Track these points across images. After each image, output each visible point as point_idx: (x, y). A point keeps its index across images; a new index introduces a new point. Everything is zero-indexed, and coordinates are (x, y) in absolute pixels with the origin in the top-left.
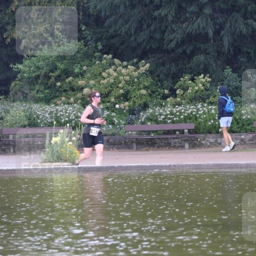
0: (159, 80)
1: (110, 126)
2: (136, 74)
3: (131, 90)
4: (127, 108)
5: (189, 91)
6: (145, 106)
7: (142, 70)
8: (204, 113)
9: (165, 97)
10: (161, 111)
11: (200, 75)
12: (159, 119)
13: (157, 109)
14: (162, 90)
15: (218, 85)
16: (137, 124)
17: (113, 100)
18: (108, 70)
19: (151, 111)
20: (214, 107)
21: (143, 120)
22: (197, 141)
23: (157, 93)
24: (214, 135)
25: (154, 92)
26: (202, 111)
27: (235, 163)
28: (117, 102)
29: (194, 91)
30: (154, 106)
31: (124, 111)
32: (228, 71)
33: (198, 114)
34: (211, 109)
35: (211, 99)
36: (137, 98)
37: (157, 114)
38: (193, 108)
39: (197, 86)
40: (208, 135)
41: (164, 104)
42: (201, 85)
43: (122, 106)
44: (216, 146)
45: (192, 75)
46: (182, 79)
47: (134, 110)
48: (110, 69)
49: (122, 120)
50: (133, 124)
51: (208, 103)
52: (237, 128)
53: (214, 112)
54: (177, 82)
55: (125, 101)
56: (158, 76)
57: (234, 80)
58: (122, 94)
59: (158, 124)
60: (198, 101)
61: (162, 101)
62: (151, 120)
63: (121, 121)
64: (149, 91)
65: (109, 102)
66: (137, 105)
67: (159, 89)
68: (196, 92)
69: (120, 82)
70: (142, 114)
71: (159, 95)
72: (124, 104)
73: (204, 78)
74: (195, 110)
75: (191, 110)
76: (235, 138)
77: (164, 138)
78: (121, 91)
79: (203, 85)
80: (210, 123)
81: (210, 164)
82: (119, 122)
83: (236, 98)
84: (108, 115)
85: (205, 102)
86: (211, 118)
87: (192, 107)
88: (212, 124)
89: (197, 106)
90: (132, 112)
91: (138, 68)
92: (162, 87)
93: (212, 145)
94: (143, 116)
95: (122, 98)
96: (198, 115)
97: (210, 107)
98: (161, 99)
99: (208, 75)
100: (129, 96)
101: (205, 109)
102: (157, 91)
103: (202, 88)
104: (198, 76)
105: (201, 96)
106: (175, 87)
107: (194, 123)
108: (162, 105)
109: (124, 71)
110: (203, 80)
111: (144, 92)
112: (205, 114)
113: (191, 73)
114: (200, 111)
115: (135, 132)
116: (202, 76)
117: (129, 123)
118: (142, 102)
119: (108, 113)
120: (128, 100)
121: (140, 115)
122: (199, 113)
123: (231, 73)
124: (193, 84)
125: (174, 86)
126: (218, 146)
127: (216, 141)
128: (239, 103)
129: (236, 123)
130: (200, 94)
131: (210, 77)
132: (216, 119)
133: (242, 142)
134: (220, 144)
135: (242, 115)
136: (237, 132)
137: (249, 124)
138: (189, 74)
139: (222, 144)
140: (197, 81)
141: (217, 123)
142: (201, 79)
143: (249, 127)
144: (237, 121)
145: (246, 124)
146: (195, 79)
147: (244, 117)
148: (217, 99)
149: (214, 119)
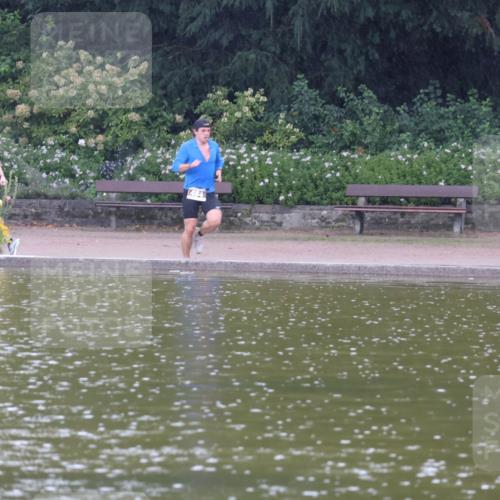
0: (165, 95)
1: (67, 180)
3: (110, 113)
4: (101, 147)
5: (224, 119)
6: (137, 146)
8: (252, 164)
9: (175, 129)
10: (168, 156)
11: (247, 90)
12: (163, 172)
13: (159, 152)
14: (171, 115)
15: (280, 111)
16: (120, 178)
17: (73, 129)
19: (148, 154)
20: (271, 153)
21: (131, 172)
22: (236, 216)
23: (160, 120)
24: (267, 207)
25: (154, 118)
26: (248, 160)
27: (314, 263)
28: (82, 134)
29: (234, 120)
30: (153, 145)
31: (96, 153)
32: (301, 84)
33: (239, 164)
34: (266, 156)
35: (265, 138)
36: (122, 128)
37: (159, 160)
38: (231, 153)
39: (240, 110)
40: (258, 206)
41: (173, 142)
42: (246, 109)
43: (92, 142)
44: (272, 229)
45: (231, 89)
46: (210, 95)
47: (113, 152)
49: (91, 169)
50: (111, 178)
51: (261, 144)
52: (315, 196)
53: (271, 163)
54: (201, 101)
55: (98, 134)
56: (164, 87)
57: (312, 102)
58: (93, 119)
59: (160, 180)
60: (240, 139)
61: (169, 136)
62: (148, 172)
63: (88, 171)
64: (145, 115)
65: (66, 133)
66: (120, 141)
67: (165, 114)
68: (238, 122)
70: (129, 159)
71: (164, 123)
72: (95, 138)
73: (253, 95)
74: (234, 157)
75: (226, 156)
76: (310, 215)
77: (170, 209)
78: (91, 114)
79: (252, 109)
80: (262, 184)
81: (265, 264)
82: (84, 173)
83: (315, 137)
84: (62, 159)
85: (253, 142)
86: (265, 173)
87: (228, 151)
88: (267, 186)
89: (238, 149)
90: (110, 154)
92: (170, 108)
93: (263, 226)
94: (132, 164)
95: (92, 127)
96: (239, 168)
97: (263, 153)
98: (168, 132)
99: (262, 90)
100: (106, 123)
101: (253, 155)
102: (162, 116)
103: (249, 115)
104: (242, 91)
105: (246, 129)
106: (197, 111)
107: (231, 181)
108: (169, 144)
110: (252, 100)
111: (134, 116)
112: (252, 166)
113: (227, 85)
114: (244, 159)
115: (114, 195)
116: (251, 91)
117: (104, 176)
118: (129, 137)
119: (64, 154)
120: (102, 131)
121: (126, 161)
122: (242, 162)
123: (306, 88)
124: (232, 105)
125: (195, 108)
126: (276, 229)
127: (273, 218)
128: (320, 147)
129: (312, 185)
130: (245, 126)
131: (266, 94)
132: (273, 177)
133: (324, 224)
134: (280, 224)
135: (324, 171)
136: (314, 204)
137: (338, 190)
138: (224, 86)
139: (284, 224)
140: (240, 101)
141: (276, 184)
142: (248, 96)
143: (338, 195)
144: (314, 181)
145: (331, 189)
146: (236, 97)
147: (329, 175)
148: (277, 137)
149: (270, 176)
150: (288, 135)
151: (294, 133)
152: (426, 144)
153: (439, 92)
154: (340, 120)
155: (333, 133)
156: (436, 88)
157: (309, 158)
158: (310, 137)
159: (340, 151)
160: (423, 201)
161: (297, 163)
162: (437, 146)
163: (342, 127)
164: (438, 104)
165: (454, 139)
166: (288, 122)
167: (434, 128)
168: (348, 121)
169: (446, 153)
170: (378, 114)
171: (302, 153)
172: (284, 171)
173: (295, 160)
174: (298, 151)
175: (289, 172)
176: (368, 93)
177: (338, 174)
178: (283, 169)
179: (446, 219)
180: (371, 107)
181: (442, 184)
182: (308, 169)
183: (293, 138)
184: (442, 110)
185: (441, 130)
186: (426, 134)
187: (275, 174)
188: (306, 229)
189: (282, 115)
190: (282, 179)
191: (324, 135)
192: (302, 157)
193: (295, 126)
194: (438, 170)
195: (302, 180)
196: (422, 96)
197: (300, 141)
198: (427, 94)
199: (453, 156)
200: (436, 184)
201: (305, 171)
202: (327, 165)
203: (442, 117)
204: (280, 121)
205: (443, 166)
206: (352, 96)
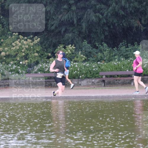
0: (45, 48)
1: (17, 74)
2: (32, 44)
3: (29, 54)
4: (27, 64)
6: (37, 63)
7: (35, 42)
9: (49, 58)
10: (46, 66)
11: (69, 45)
12: (45, 70)
13: (44, 65)
14: (47, 54)
15: (79, 51)
16: (32, 73)
17: (18, 59)
18: (16, 42)
19: (41, 65)
20: (77, 64)
21: (36, 71)
22: (67, 83)
23: (44, 55)
24: (77, 80)
25: (42, 55)
28: (21, 60)
30: (42, 62)
31: (25, 66)
32: (85, 43)
34: (75, 65)
35: (75, 59)
36: (33, 58)
37: (44, 67)
39: (67, 51)
40: (74, 79)
41: (48, 61)
42: (69, 51)
43: (24, 62)
44: (78, 86)
45: (65, 45)
46: (58, 47)
47: (30, 65)
48: (17, 41)
49: (24, 70)
50: (30, 73)
51: (74, 61)
52: (90, 76)
53: (77, 66)
54: (56, 49)
55: (26, 60)
56: (45, 45)
57: (89, 48)
58: (24, 56)
59: (44, 73)
61: (47, 60)
62: (41, 71)
63: (23, 71)
64: (40, 54)
65: (16, 60)
66: (32, 62)
67: (45, 53)
68: (67, 55)
69: (23, 49)
70: (35, 67)
71: (45, 56)
72: (25, 61)
73: (71, 46)
76: (89, 81)
77: (48, 81)
78: (24, 54)
79: (71, 51)
80: (74, 73)
82: (22, 72)
83: (90, 58)
84: (15, 68)
85: (72, 61)
86: (75, 70)
88: (76, 73)
90: (30, 66)
91: (33, 41)
92: (47, 52)
93: (75, 85)
94: (36, 68)
95: (24, 58)
97: (75, 63)
98: (46, 59)
99: (74, 45)
100: (28, 57)
101: (72, 64)
103: (70, 52)
105: (70, 57)
106: (55, 52)
108: (47, 62)
109: (25, 42)
110: (71, 48)
111: (36, 54)
112: (72, 68)
113: (64, 44)
116: (70, 45)
117: (28, 73)
118: (35, 60)
119: (16, 66)
120: (27, 59)
121: (34, 68)
123: (87, 44)
124: (65, 50)
125: (54, 51)
126: (79, 86)
127: (78, 83)
128: (91, 61)
129: (89, 72)
130: (69, 56)
131: (75, 46)
132: (78, 71)
133: (93, 84)
134: (80, 85)
135: (93, 68)
136: (90, 78)
137: (97, 74)
138: (62, 44)
139: (81, 85)
140: (67, 48)
141: (79, 73)
142: (70, 47)
143: (97, 75)
144: (90, 71)
145: (95, 73)
146: (66, 47)
147: (94, 69)
148: (79, 58)
149: (77, 70)
150: (82, 58)
151: (83, 57)
152: (122, 59)
153: (126, 44)
154: (97, 53)
155: (95, 57)
156: (125, 43)
157: (88, 65)
158: (88, 58)
159: (97, 62)
160: (122, 76)
161: (85, 66)
162: (126, 59)
163: (97, 55)
164: (126, 47)
165: (131, 57)
166: (81, 54)
167: (125, 54)
168: (99, 53)
169: (129, 61)
170: (108, 51)
171: (86, 63)
172: (81, 69)
173: (84, 65)
174: (85, 63)
175: (82, 69)
176: (105, 45)
177: (97, 69)
178: (80, 68)
179: (129, 81)
180: (106, 49)
181: (127, 71)
182: (88, 68)
183: (83, 59)
184: (127, 49)
185: (127, 55)
186: (122, 56)
187: (78, 70)
188: (88, 86)
189: (80, 52)
190: (80, 71)
191: (92, 58)
192: (86, 64)
193: (84, 55)
194: (126, 66)
195: (86, 71)
196: (121, 45)
197: (85, 60)
198: (122, 44)
199: (130, 62)
200: (126, 71)
201: (87, 68)
202: (93, 66)
203: (127, 51)
204: (79, 54)
205: (128, 65)
206: (100, 46)
